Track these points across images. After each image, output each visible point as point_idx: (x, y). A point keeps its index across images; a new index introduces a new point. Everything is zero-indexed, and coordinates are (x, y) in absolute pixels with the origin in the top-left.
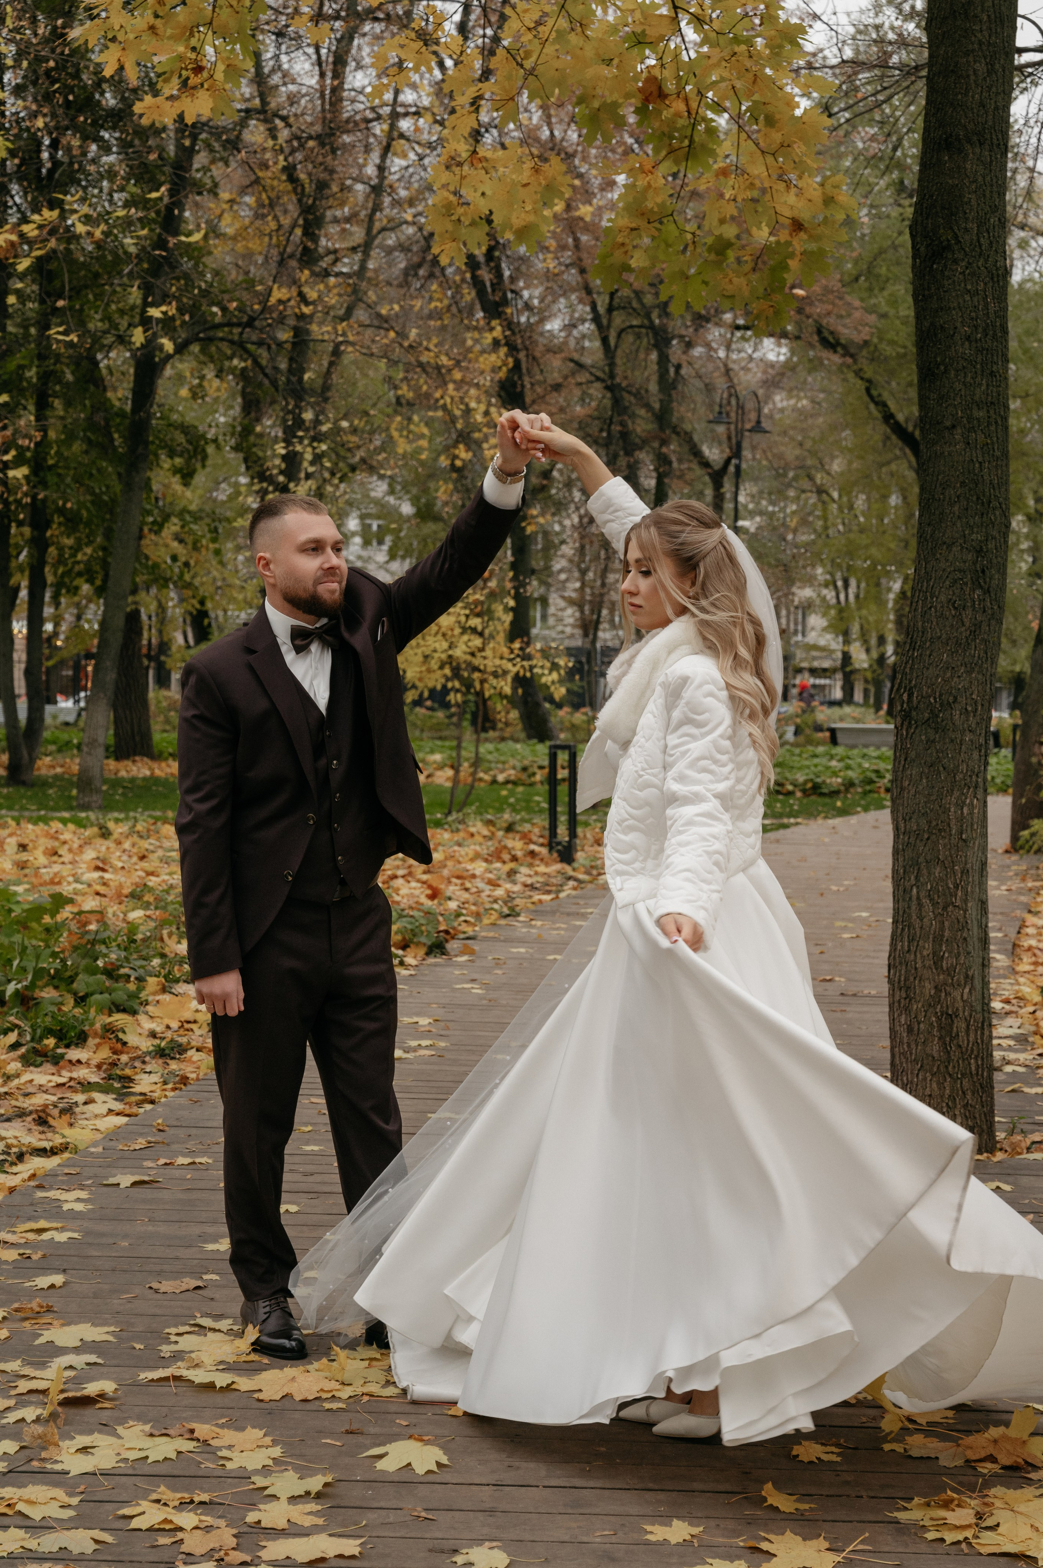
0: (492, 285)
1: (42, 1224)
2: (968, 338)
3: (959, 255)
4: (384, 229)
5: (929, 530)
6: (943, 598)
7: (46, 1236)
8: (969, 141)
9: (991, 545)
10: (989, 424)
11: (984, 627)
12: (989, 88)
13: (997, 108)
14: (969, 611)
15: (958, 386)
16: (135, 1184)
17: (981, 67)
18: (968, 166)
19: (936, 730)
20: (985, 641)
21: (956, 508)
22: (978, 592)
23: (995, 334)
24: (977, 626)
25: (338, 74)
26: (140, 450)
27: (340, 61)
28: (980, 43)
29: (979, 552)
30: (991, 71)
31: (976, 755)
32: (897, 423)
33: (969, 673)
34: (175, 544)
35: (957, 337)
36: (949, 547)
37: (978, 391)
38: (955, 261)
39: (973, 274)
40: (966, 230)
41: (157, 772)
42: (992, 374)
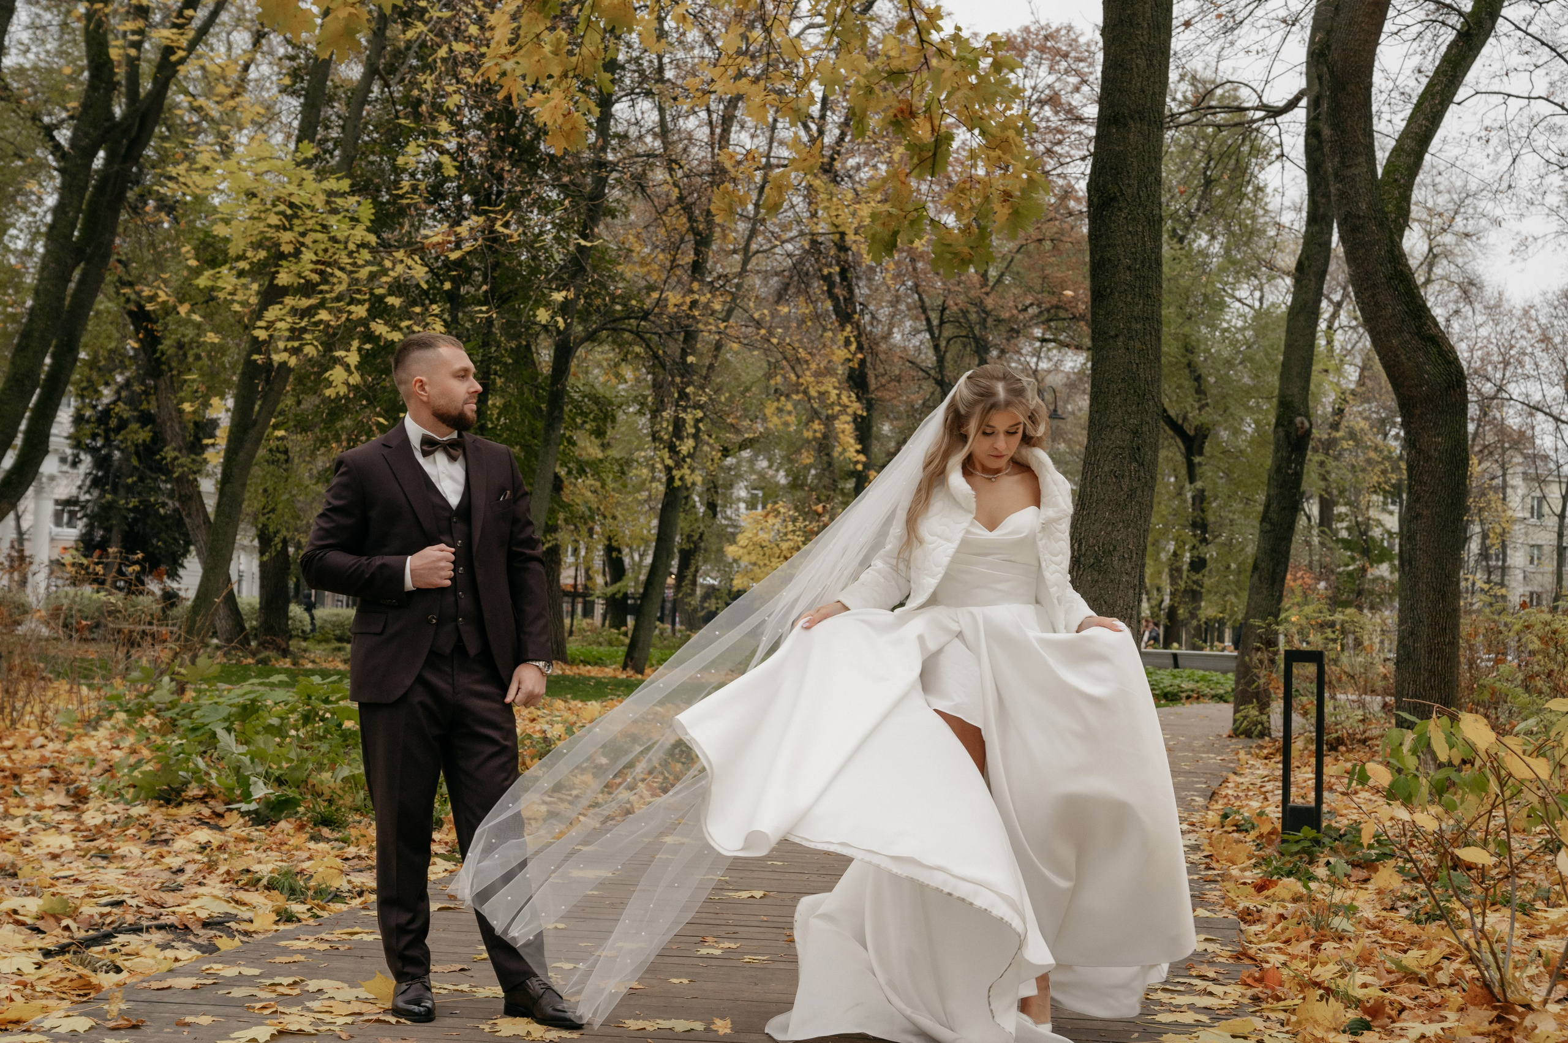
0: (845, 299)
1: (357, 929)
2: (1129, 268)
3: (1123, 204)
4: (758, 252)
5: (1097, 416)
6: (1106, 469)
7: (356, 937)
8: (1132, 118)
9: (1145, 428)
10: (1145, 334)
11: (1139, 492)
12: (1148, 78)
13: (1154, 94)
14: (1127, 479)
15: (1120, 304)
16: (440, 909)
17: (1142, 63)
18: (1131, 136)
19: (1099, 572)
20: (1139, 503)
21: (1118, 399)
22: (1134, 464)
23: (1150, 266)
24: (1132, 492)
25: (726, 131)
26: (556, 413)
27: (727, 120)
28: (1142, 44)
29: (1135, 433)
30: (1150, 65)
31: (1131, 592)
32: (1169, 417)
33: (1126, 528)
34: (589, 494)
35: (1120, 267)
36: (1112, 429)
37: (1136, 309)
38: (1120, 209)
39: (1134, 219)
40: (1129, 186)
41: (568, 672)
42: (1148, 296)
